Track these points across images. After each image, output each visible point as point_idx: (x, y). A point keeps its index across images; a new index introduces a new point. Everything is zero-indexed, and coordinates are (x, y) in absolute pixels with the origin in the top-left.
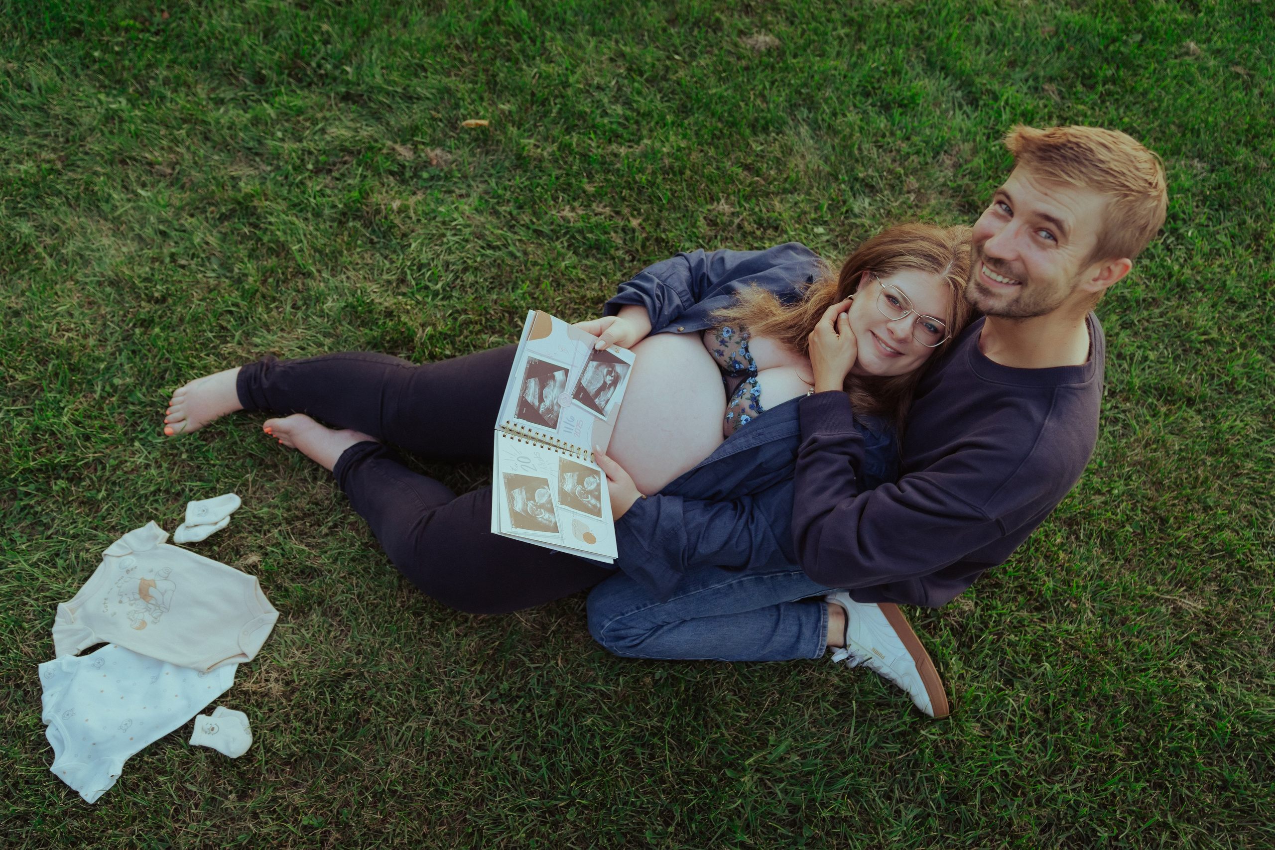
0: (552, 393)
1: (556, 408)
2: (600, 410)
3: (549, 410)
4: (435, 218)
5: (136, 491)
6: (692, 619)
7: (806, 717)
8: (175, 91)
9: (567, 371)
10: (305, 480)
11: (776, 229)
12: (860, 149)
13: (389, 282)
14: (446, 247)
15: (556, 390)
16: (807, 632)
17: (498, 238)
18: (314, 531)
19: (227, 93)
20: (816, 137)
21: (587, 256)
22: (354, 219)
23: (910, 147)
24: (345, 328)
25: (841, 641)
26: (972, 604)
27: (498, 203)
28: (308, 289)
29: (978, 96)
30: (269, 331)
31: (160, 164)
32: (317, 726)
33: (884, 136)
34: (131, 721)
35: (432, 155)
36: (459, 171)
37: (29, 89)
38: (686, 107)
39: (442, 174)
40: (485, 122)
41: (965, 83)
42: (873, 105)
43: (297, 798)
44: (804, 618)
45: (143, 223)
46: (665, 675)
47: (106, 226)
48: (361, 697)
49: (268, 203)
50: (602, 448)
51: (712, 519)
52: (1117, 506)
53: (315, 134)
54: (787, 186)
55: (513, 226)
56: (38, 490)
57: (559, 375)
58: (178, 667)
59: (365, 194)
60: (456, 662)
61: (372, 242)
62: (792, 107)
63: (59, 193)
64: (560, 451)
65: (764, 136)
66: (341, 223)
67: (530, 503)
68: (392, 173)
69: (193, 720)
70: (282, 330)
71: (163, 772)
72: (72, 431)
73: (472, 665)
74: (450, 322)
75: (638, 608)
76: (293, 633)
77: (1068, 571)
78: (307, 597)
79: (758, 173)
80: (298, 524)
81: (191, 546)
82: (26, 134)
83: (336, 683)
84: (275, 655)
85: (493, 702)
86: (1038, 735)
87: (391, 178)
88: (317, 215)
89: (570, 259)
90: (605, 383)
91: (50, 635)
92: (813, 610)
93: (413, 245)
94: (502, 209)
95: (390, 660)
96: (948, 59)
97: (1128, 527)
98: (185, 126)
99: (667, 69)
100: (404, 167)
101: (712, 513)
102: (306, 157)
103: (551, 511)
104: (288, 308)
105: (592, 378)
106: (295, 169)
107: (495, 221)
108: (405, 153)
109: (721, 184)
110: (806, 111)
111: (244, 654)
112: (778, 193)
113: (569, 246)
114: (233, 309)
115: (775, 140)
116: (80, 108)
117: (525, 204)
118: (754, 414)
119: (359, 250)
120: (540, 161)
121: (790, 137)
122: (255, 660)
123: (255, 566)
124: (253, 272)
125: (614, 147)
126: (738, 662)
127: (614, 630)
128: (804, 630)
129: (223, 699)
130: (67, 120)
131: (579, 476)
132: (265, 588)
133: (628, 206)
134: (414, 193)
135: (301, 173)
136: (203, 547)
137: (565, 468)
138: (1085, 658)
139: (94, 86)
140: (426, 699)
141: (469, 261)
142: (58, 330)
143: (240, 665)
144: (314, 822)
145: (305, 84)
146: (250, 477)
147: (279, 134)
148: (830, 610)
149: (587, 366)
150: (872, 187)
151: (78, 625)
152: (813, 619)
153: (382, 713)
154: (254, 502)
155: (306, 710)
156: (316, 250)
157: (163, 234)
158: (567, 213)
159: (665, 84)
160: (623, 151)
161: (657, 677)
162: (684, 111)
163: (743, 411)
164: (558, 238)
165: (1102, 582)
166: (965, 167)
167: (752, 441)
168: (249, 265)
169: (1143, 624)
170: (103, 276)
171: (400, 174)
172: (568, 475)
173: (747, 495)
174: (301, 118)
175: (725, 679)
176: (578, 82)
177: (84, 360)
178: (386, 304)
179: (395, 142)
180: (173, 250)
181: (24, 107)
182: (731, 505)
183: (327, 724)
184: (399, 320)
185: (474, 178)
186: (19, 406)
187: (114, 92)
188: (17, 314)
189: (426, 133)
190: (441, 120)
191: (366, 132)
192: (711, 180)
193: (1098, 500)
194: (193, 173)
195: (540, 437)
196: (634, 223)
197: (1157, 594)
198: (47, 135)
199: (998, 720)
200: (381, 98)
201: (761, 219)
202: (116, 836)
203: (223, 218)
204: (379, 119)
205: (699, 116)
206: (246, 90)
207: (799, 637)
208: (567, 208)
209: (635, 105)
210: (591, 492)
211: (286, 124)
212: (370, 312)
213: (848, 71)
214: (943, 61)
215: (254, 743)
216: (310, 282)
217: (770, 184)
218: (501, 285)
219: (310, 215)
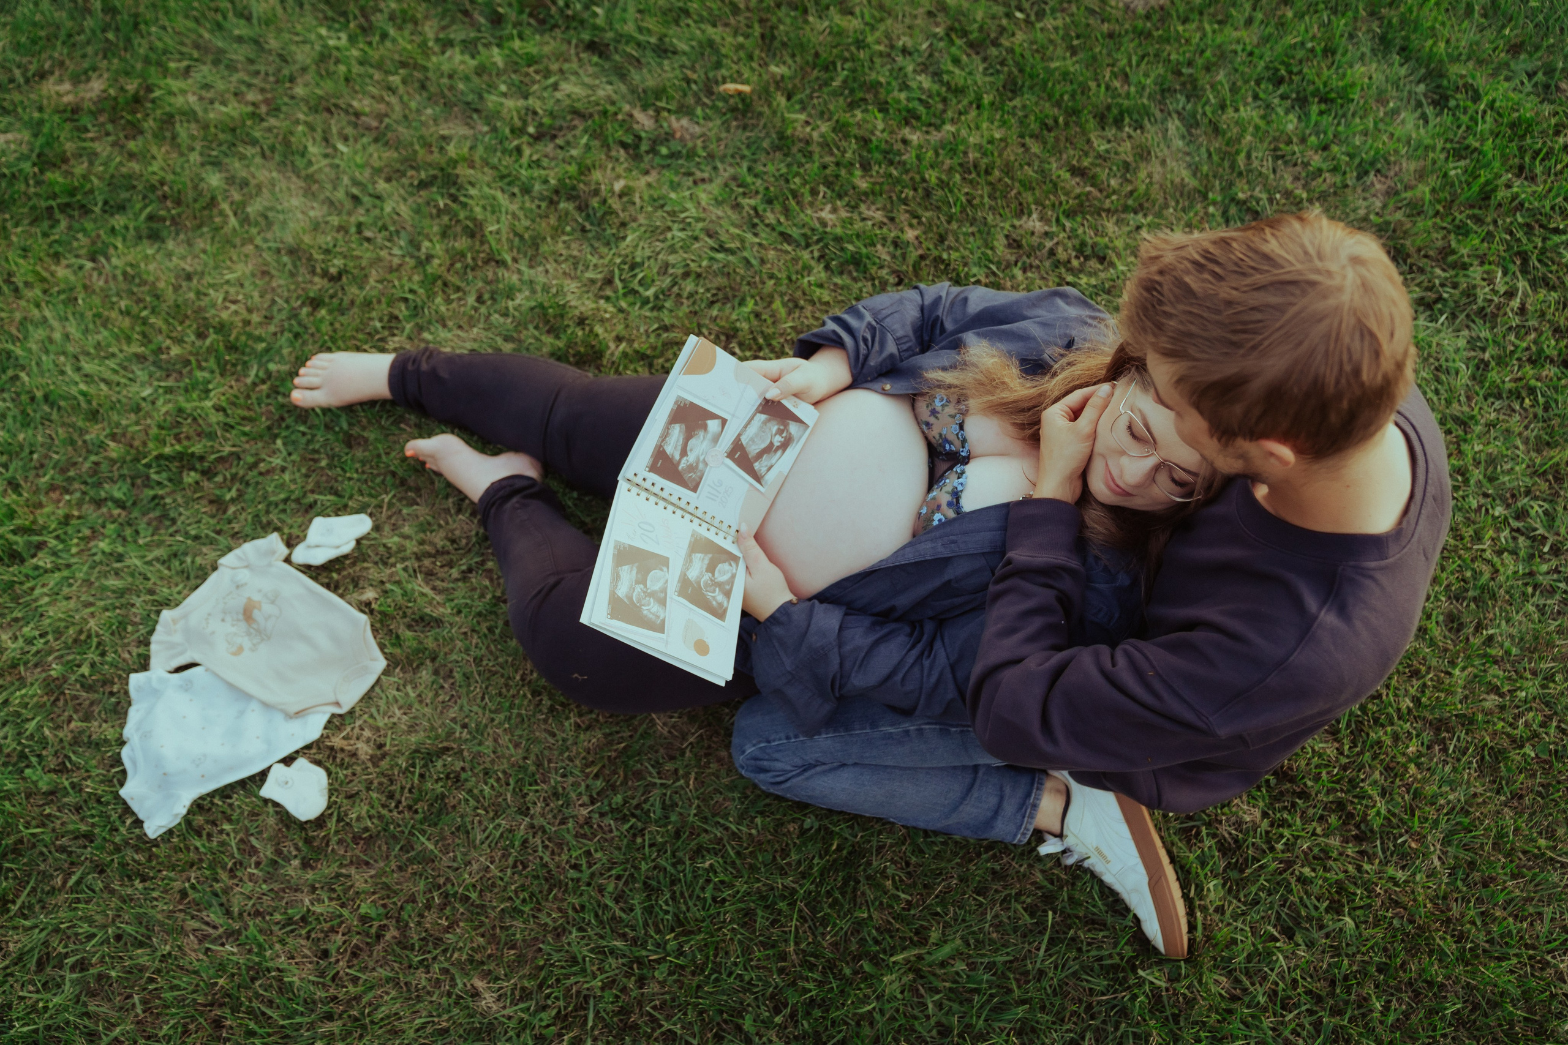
0: (699, 446)
1: (701, 466)
2: (758, 478)
3: (692, 468)
4: (662, 206)
5: (265, 497)
6: (855, 764)
7: (989, 917)
8: (400, 28)
9: (724, 422)
10: (447, 511)
11: (1102, 259)
12: (1248, 156)
13: (593, 281)
14: (668, 243)
15: (705, 443)
16: (1009, 808)
17: (733, 237)
18: (442, 572)
19: (458, 33)
20: (1189, 137)
21: (841, 273)
22: (568, 199)
23: (1325, 160)
24: (529, 334)
25: (1056, 828)
26: (1257, 814)
27: (744, 194)
28: (497, 281)
29: (1449, 93)
30: (444, 326)
31: (366, 115)
32: (399, 802)
33: (1289, 142)
34: (205, 756)
35: (675, 125)
36: (704, 148)
37: (249, 19)
38: (1015, 84)
39: (684, 151)
40: (746, 88)
41: (1434, 73)
42: (1283, 97)
43: (360, 880)
44: (1008, 790)
45: (336, 183)
46: (816, 825)
47: (297, 183)
48: (455, 779)
49: (472, 172)
50: (750, 528)
51: (876, 643)
52: (1517, 717)
53: (545, 88)
54: (1130, 202)
55: (755, 226)
56: (170, 480)
57: (713, 425)
58: (266, 706)
59: (585, 170)
60: (571, 760)
61: (583, 230)
62: (1165, 92)
63: (254, 142)
64: (696, 521)
65: (1114, 131)
66: (552, 202)
67: (639, 588)
68: (624, 145)
69: (269, 768)
70: (460, 327)
71: (229, 820)
72: (215, 418)
73: (587, 766)
74: (652, 339)
75: (788, 738)
76: (398, 690)
77: (1416, 795)
78: (421, 650)
79: (1093, 181)
80: (427, 562)
81: (307, 569)
82: (236, 70)
83: (430, 757)
84: (374, 710)
85: (602, 815)
86: (1310, 1012)
87: (622, 152)
88: (526, 190)
89: (819, 273)
90: (771, 444)
91: (147, 644)
92: (1024, 780)
93: (629, 239)
94: (745, 201)
95: (495, 740)
96: (1413, 37)
97: (1528, 750)
98: (401, 71)
99: (1002, 30)
100: (640, 138)
101: (878, 636)
102: (529, 119)
103: (663, 602)
104: (471, 300)
105: (756, 435)
106: (512, 131)
107: (734, 217)
108: (644, 121)
109: (1037, 192)
110: (1182, 99)
111: (337, 704)
112: (1116, 211)
113: (822, 257)
114: (410, 296)
115: (1130, 137)
116: (297, 43)
117: (777, 198)
118: (951, 514)
119: (566, 238)
120: (808, 143)
121: (1152, 134)
122: (351, 712)
123: (368, 604)
124: (441, 253)
125: (906, 132)
126: (914, 828)
127: (756, 759)
128: (1005, 805)
129: (306, 750)
130: (280, 56)
131: (711, 560)
132: (375, 630)
133: (907, 211)
134: (647, 173)
135: (519, 137)
136: (320, 573)
137: (699, 545)
138: (1411, 921)
139: (317, 18)
140: (525, 796)
141: (692, 265)
142: (225, 299)
143: (333, 716)
144: (373, 913)
145: (548, 26)
146: (387, 498)
147: (503, 88)
148: (1049, 784)
149: (752, 418)
150: (1256, 215)
151: (177, 638)
152: (1020, 793)
153: (472, 803)
154: (387, 528)
155: (391, 781)
156: (516, 234)
157: (355, 199)
158: (826, 214)
159: (993, 51)
160: (915, 138)
161: (806, 826)
162: (1012, 88)
163: (939, 508)
164: (808, 246)
165: (1466, 821)
166: (1404, 195)
167: (940, 549)
168: (438, 246)
169: (1517, 892)
170: (282, 242)
171: (633, 147)
172: (698, 556)
173: (931, 618)
174: (531, 70)
175: (891, 846)
176: (879, 43)
177: (243, 338)
178: (583, 309)
179: (634, 106)
180: (362, 219)
181: (240, 39)
182: (907, 629)
183: (410, 802)
184: (591, 331)
185: (723, 159)
186: (170, 383)
187: (337, 26)
188: (189, 277)
189: (673, 98)
190: (695, 82)
191: (605, 91)
192: (1028, 186)
193: (1492, 701)
194: (400, 129)
195: (674, 499)
196: (910, 234)
197: (1549, 854)
198: (258, 73)
199: (1256, 979)
200: (628, 50)
201: (1083, 244)
202: (171, 879)
203: (423, 185)
204: (623, 77)
205: (1029, 98)
206: (479, 31)
207: (997, 811)
208: (828, 207)
209: (946, 77)
210: (720, 585)
211: (513, 76)
212: (562, 316)
213: (1258, 46)
214: (1406, 38)
215: (329, 807)
216: (501, 272)
217: (1108, 197)
218: (727, 299)
219: (516, 190)
